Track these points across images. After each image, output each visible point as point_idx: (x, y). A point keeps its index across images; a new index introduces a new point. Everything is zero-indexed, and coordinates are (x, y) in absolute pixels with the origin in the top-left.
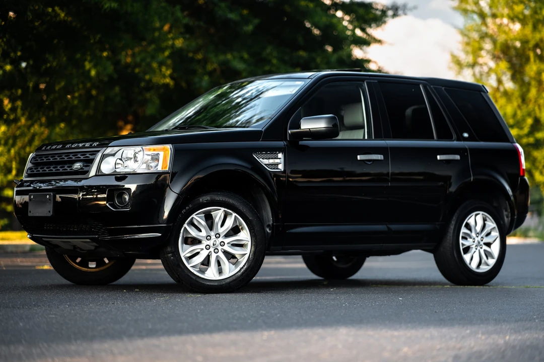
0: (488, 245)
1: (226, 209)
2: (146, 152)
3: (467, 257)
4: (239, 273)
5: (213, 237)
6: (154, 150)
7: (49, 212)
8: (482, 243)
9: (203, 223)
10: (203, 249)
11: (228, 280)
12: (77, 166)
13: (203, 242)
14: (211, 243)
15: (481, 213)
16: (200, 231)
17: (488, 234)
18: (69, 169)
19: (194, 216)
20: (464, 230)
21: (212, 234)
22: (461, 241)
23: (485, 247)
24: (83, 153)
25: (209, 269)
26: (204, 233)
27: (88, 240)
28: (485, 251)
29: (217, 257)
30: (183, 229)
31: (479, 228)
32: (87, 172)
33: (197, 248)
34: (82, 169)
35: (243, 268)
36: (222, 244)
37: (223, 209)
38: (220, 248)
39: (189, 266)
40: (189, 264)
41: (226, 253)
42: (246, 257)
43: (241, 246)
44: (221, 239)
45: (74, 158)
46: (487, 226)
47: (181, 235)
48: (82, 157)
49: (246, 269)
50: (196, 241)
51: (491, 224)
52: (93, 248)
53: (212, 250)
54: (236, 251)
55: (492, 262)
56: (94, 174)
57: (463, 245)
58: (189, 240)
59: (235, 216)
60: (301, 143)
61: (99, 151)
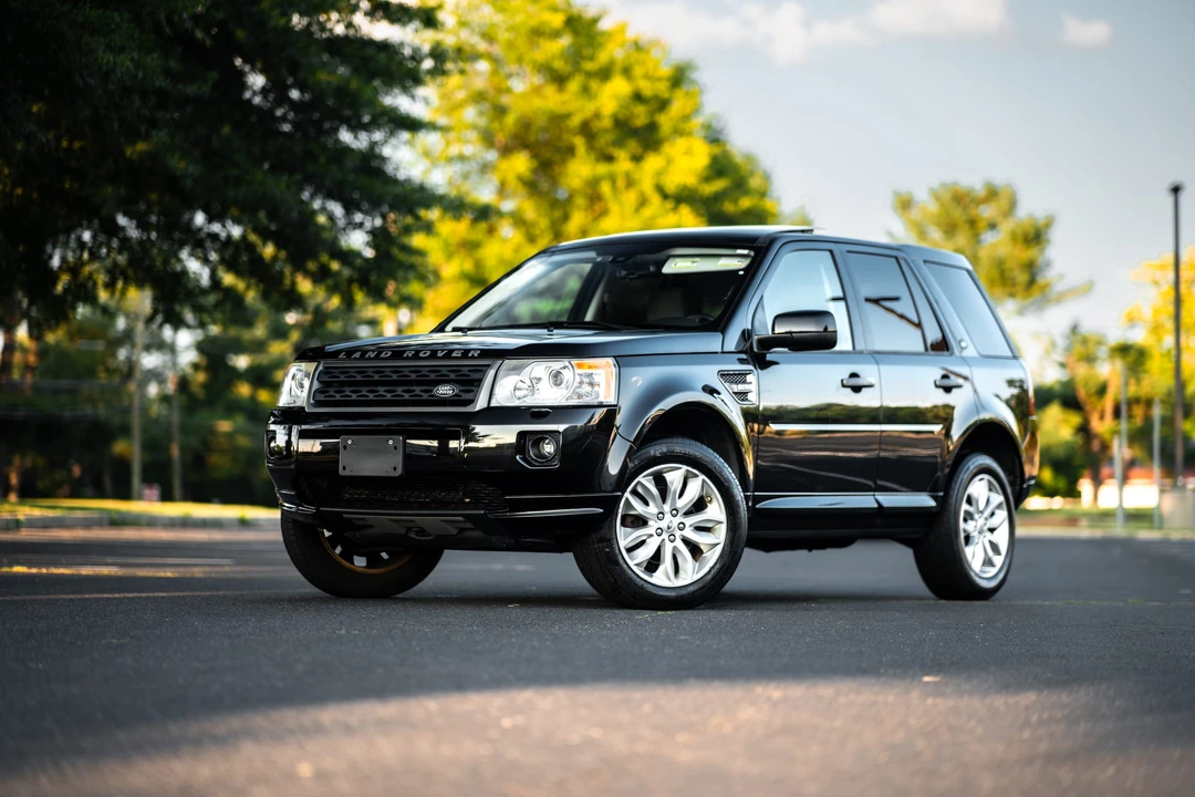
0: (992, 530)
1: (689, 468)
2: (578, 371)
3: (968, 551)
4: (709, 577)
5: (668, 516)
6: (590, 367)
7: (395, 469)
8: (985, 528)
9: (654, 490)
10: (651, 535)
11: (691, 589)
12: (445, 390)
13: (650, 523)
14: (663, 524)
15: (986, 477)
16: (647, 504)
17: (993, 514)
18: (425, 396)
19: (640, 478)
20: (965, 507)
21: (667, 508)
22: (962, 525)
23: (989, 536)
24: (455, 369)
25: (661, 568)
26: (652, 509)
27: (460, 518)
28: (990, 542)
29: (675, 548)
30: (623, 500)
31: (982, 506)
32: (471, 402)
33: (641, 533)
34: (456, 395)
35: (713, 567)
36: (682, 527)
37: (685, 468)
38: (678, 534)
39: (631, 564)
40: (632, 559)
41: (686, 541)
42: (719, 548)
43: (708, 530)
44: (679, 519)
45: (433, 376)
46: (991, 499)
47: (620, 511)
48: (452, 376)
49: (720, 570)
50: (640, 522)
51: (998, 498)
52: (454, 532)
53: (665, 536)
54: (701, 539)
55: (999, 560)
56: (486, 406)
57: (965, 531)
58: (629, 520)
59: (704, 480)
60: (769, 357)
61: (488, 366)
